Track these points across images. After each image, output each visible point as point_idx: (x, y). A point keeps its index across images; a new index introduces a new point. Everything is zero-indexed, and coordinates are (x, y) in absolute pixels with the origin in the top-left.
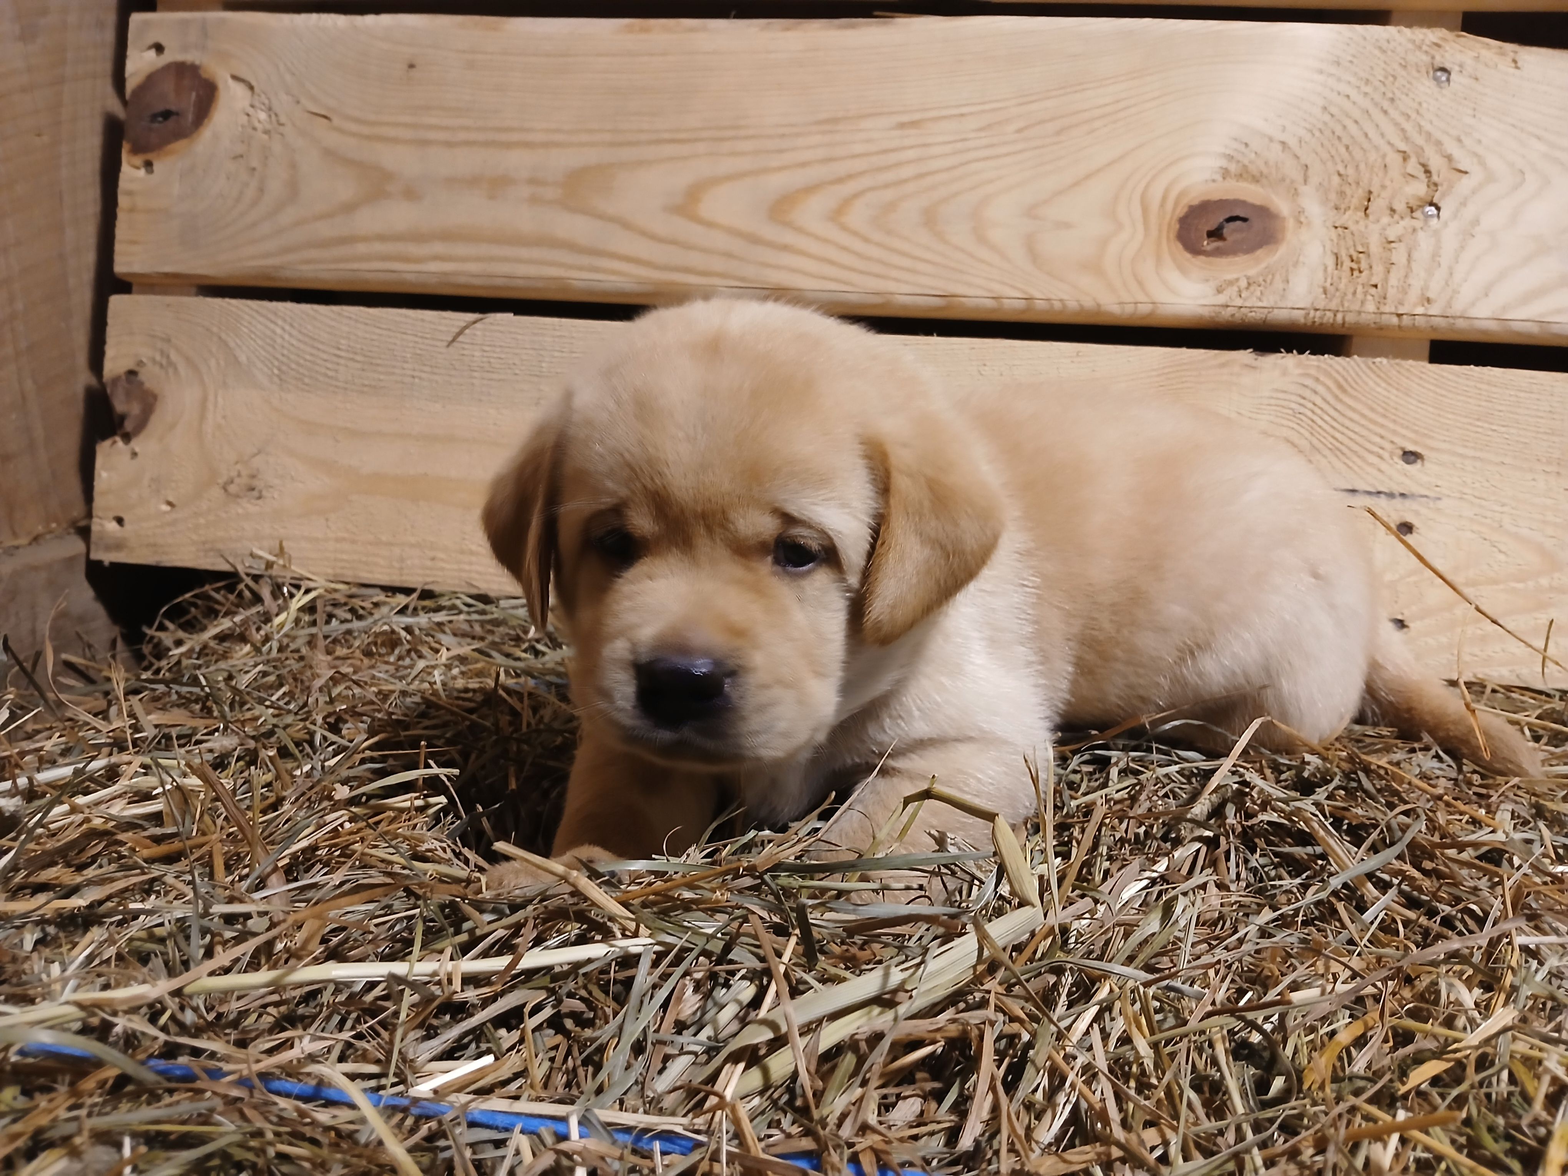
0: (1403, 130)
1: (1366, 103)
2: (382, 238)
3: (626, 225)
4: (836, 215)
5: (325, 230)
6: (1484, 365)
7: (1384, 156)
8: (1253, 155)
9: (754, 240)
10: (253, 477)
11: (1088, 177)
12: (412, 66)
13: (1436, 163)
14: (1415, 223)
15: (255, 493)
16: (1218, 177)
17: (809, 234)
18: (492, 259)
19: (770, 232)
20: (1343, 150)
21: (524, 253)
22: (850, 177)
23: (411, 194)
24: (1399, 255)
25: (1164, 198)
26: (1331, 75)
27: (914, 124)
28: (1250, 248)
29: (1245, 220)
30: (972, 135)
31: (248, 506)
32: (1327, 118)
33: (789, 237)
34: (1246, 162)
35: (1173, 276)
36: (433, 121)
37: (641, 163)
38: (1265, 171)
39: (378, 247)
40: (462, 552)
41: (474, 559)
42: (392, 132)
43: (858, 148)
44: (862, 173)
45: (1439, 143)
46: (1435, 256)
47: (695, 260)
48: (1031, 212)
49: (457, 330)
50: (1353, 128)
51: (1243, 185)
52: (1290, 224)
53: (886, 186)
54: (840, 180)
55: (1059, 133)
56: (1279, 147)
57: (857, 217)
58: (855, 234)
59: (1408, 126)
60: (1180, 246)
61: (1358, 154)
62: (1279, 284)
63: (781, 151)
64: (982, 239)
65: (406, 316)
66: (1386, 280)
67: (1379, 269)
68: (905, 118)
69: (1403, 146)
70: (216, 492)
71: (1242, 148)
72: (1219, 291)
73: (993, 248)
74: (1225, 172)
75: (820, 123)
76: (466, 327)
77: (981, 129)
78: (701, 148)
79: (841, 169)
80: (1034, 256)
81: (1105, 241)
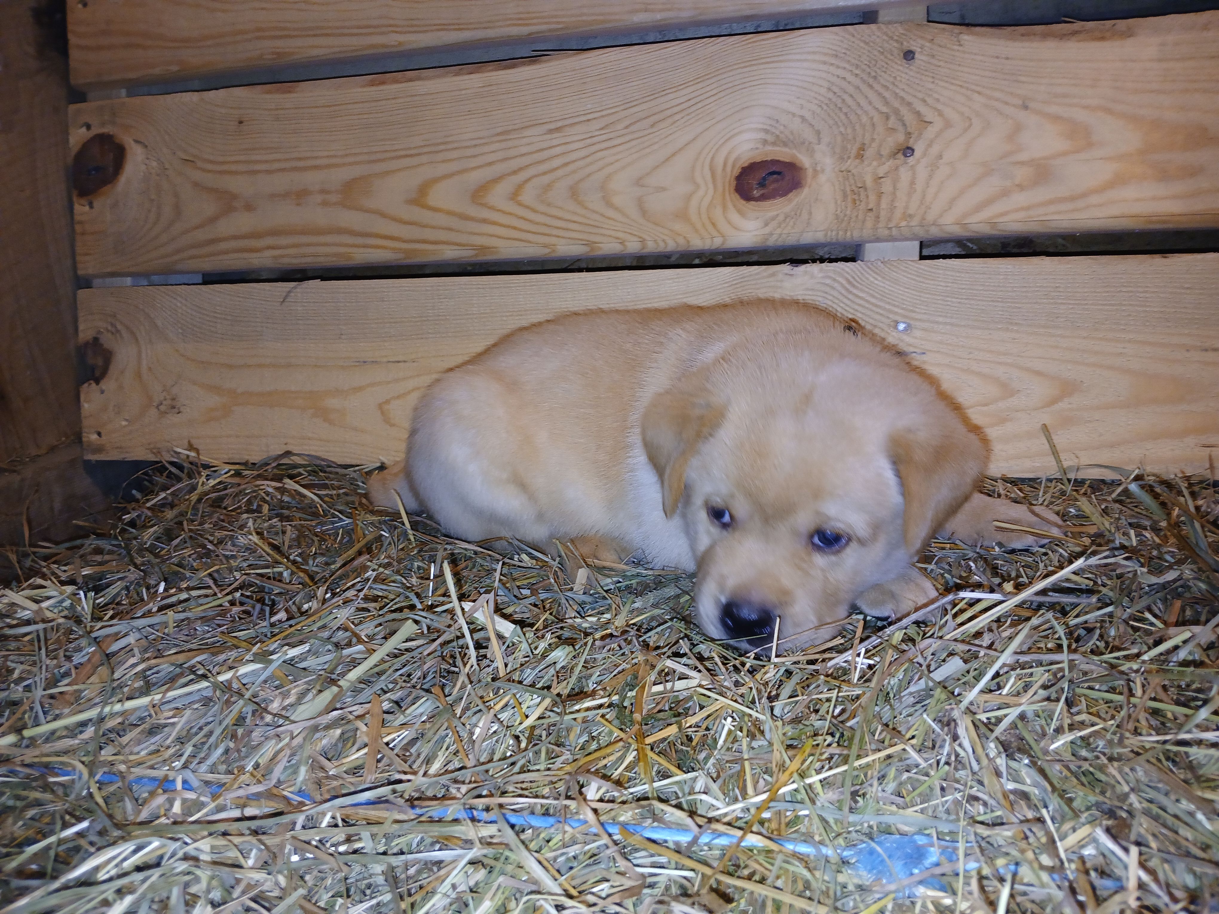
0: (884, 98)
1: (857, 82)
2: (235, 237)
3: (383, 215)
4: (514, 196)
5: (200, 235)
7: (872, 118)
8: (782, 128)
9: (464, 217)
10: (173, 399)
11: (674, 155)
12: (241, 122)
13: (909, 118)
14: (897, 162)
15: (176, 410)
16: (760, 146)
17: (498, 210)
19: (473, 211)
20: (843, 117)
21: (323, 239)
22: (521, 169)
23: (249, 207)
24: (887, 186)
25: (725, 164)
26: (832, 64)
27: (558, 129)
28: (785, 192)
29: (779, 173)
30: (597, 133)
31: (175, 419)
32: (830, 95)
33: (485, 214)
34: (778, 133)
35: (734, 216)
36: (258, 158)
37: (387, 173)
38: (791, 137)
39: (233, 244)
40: (303, 438)
41: (310, 442)
42: (233, 167)
43: (524, 150)
44: (528, 166)
45: (909, 104)
46: (912, 184)
47: (428, 234)
48: (639, 182)
49: (285, 294)
50: (849, 101)
51: (777, 148)
52: (810, 172)
53: (545, 173)
54: (515, 172)
55: (652, 126)
56: (799, 120)
57: (528, 196)
58: (527, 207)
59: (887, 94)
60: (738, 197)
61: (854, 118)
62: (805, 216)
63: (475, 156)
64: (609, 204)
65: (254, 288)
66: (878, 204)
67: (872, 198)
68: (552, 126)
69: (884, 109)
70: (153, 412)
71: (774, 123)
72: (766, 225)
73: (617, 209)
74: (765, 142)
75: (498, 134)
76: (289, 292)
77: (602, 129)
78: (424, 159)
79: (514, 164)
80: (644, 212)
81: (688, 198)
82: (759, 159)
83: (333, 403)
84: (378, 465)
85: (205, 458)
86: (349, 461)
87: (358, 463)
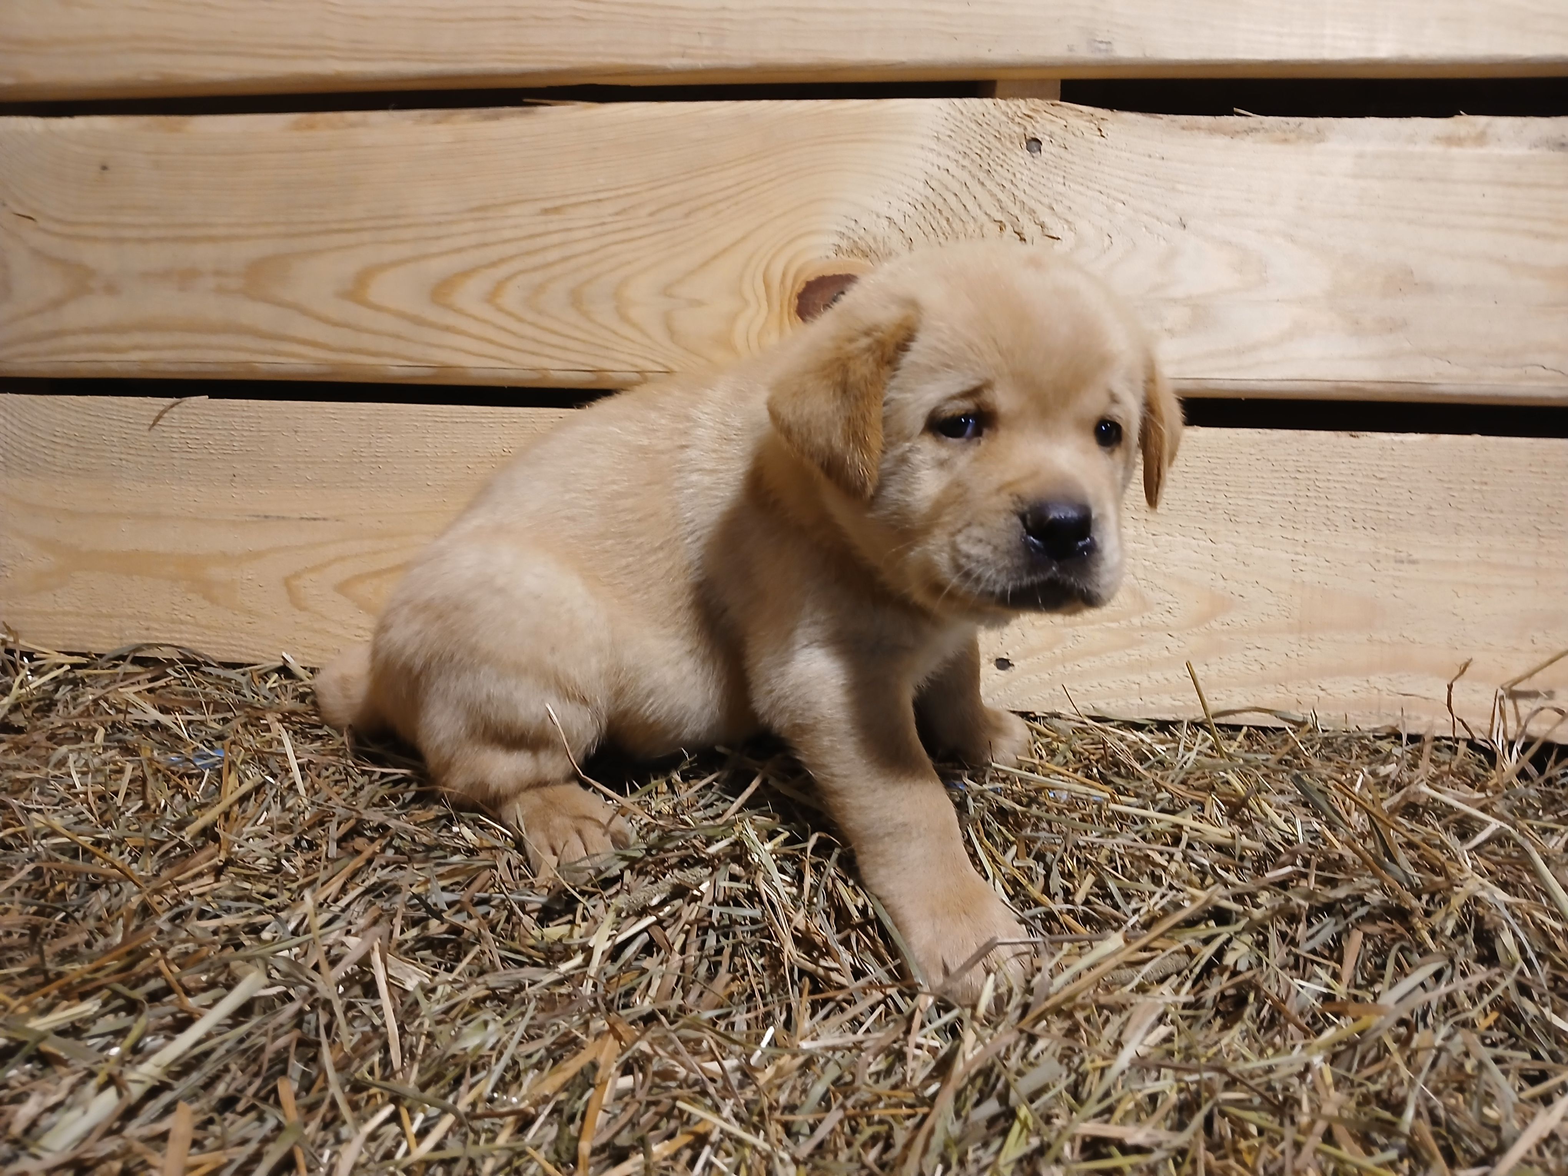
0: (999, 201)
1: (964, 176)
2: (88, 331)
3: (303, 311)
4: (492, 297)
5: (38, 325)
7: (981, 228)
8: (862, 231)
9: (418, 321)
11: (715, 257)
12: (104, 168)
13: (1030, 230)
16: (832, 254)
17: (469, 316)
18: (184, 347)
19: (433, 314)
20: (944, 223)
21: (214, 340)
22: (502, 261)
23: (111, 289)
25: (784, 275)
26: (932, 150)
27: (556, 210)
30: (610, 219)
32: (928, 192)
33: (450, 319)
34: (856, 238)
36: (128, 218)
37: (314, 253)
38: (873, 246)
39: (85, 340)
40: (173, 622)
41: (183, 627)
42: (91, 231)
43: (508, 234)
44: (512, 258)
45: (1032, 212)
47: (366, 341)
48: (666, 291)
49: (157, 414)
50: (952, 200)
51: (853, 259)
53: (535, 269)
54: (493, 264)
55: (687, 215)
56: (886, 222)
57: (511, 298)
58: (510, 314)
59: (1001, 196)
60: (798, 320)
61: (958, 225)
63: (438, 238)
64: (624, 318)
65: (112, 403)
68: (548, 205)
69: (999, 216)
71: (851, 224)
73: (634, 325)
74: (838, 249)
75: (472, 210)
76: (164, 412)
77: (617, 214)
78: (366, 236)
79: (493, 253)
80: (671, 332)
81: (733, 318)
82: (829, 272)
83: (217, 573)
84: (280, 663)
85: (25, 644)
86: (237, 658)
87: (251, 660)
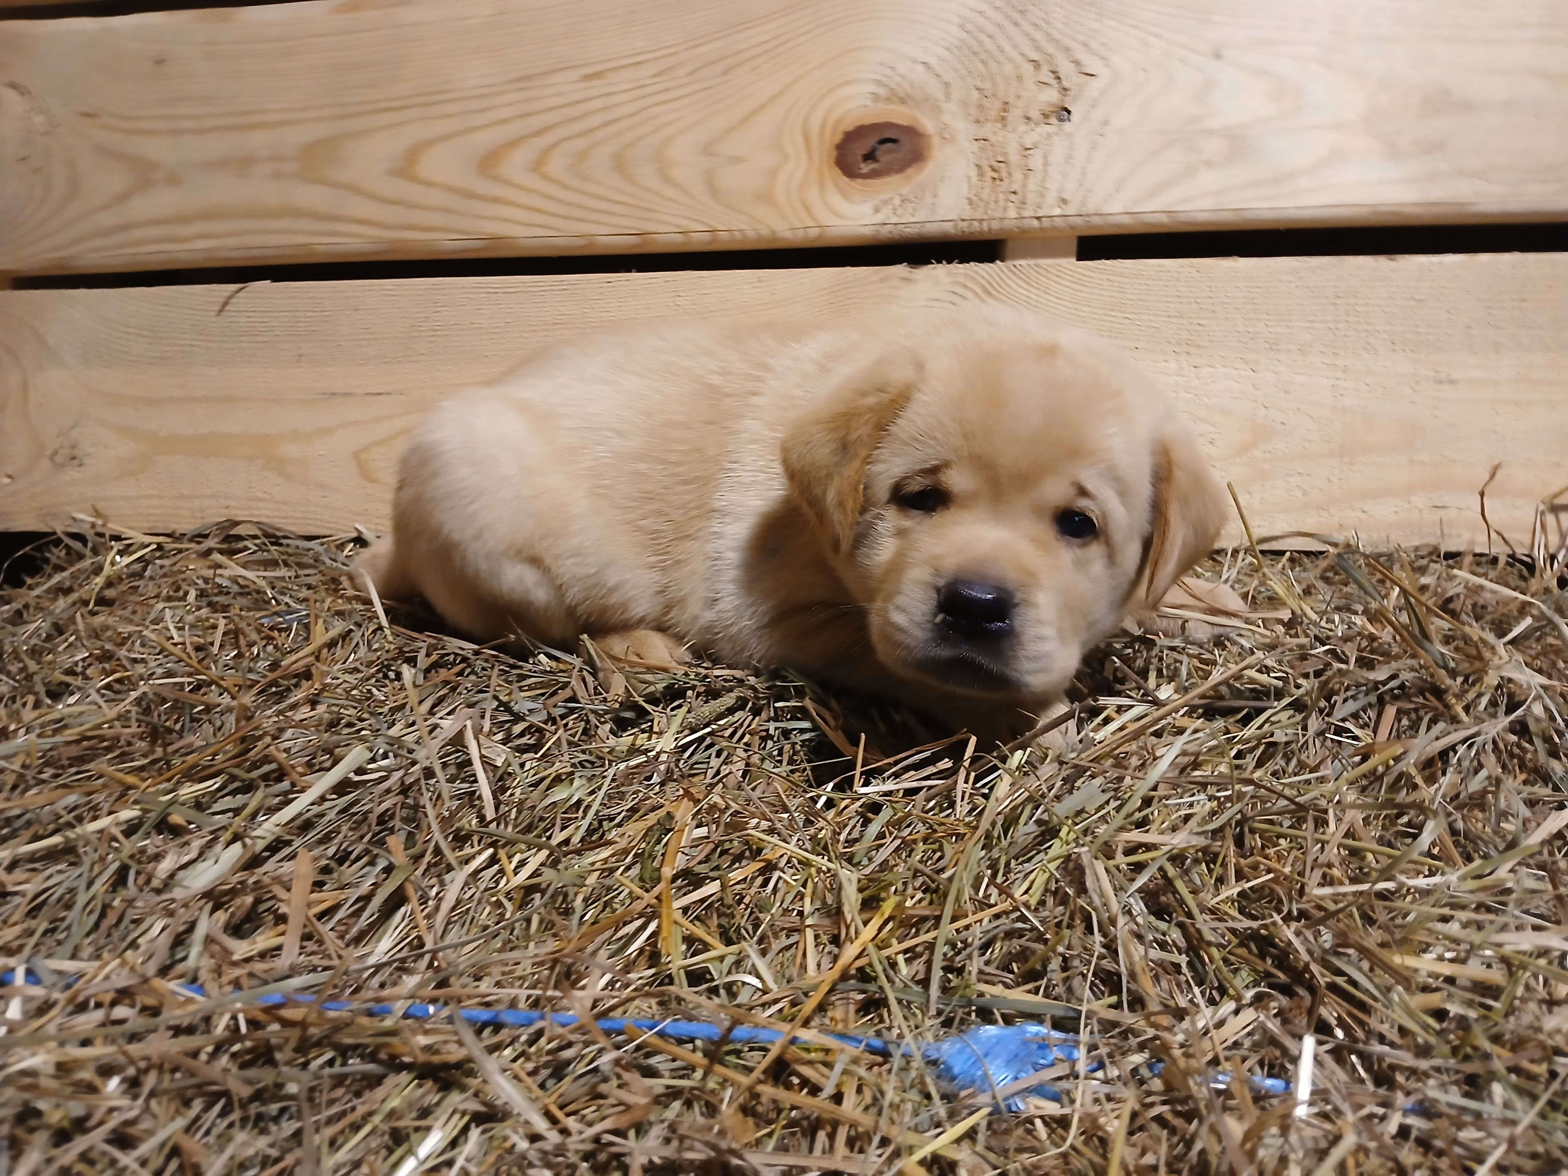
0: (1034, 40)
1: (998, 17)
2: (156, 222)
3: (358, 191)
4: (537, 166)
5: (106, 219)
6: (1115, 258)
7: (1018, 67)
8: (898, 79)
9: (469, 195)
10: (73, 447)
11: (752, 114)
12: (160, 62)
13: (1066, 68)
14: (1049, 128)
15: (76, 462)
16: (869, 102)
17: (517, 186)
18: (248, 232)
19: (482, 186)
20: (980, 66)
21: (274, 224)
22: (547, 129)
23: (173, 180)
24: (1036, 161)
25: (823, 126)
27: (597, 74)
28: (901, 167)
29: (894, 141)
30: (651, 81)
31: (73, 474)
32: (963, 35)
33: (498, 190)
34: (892, 85)
35: (836, 200)
36: (186, 111)
37: (365, 132)
38: (911, 92)
39: (152, 231)
40: (251, 499)
41: (261, 504)
42: (152, 125)
43: (552, 102)
44: (555, 125)
45: (1067, 50)
46: (1069, 158)
47: (422, 217)
48: (707, 149)
49: (222, 300)
50: (987, 42)
51: (891, 107)
52: (936, 141)
53: (580, 135)
54: (538, 133)
55: (726, 72)
56: (920, 68)
57: (556, 165)
58: (556, 182)
59: (1037, 35)
60: (839, 171)
61: (994, 67)
62: (929, 200)
63: (482, 110)
64: (668, 180)
65: (178, 292)
66: (1024, 186)
67: (1018, 176)
68: (589, 70)
69: (1035, 56)
70: (45, 464)
71: (888, 72)
72: (877, 210)
73: (678, 186)
74: (876, 97)
75: (517, 80)
76: (230, 297)
77: (656, 76)
78: (413, 113)
79: (536, 122)
80: (713, 190)
81: (773, 173)
82: (868, 121)
83: (290, 450)
84: (354, 535)
85: (114, 527)
86: (314, 531)
87: (327, 533)
